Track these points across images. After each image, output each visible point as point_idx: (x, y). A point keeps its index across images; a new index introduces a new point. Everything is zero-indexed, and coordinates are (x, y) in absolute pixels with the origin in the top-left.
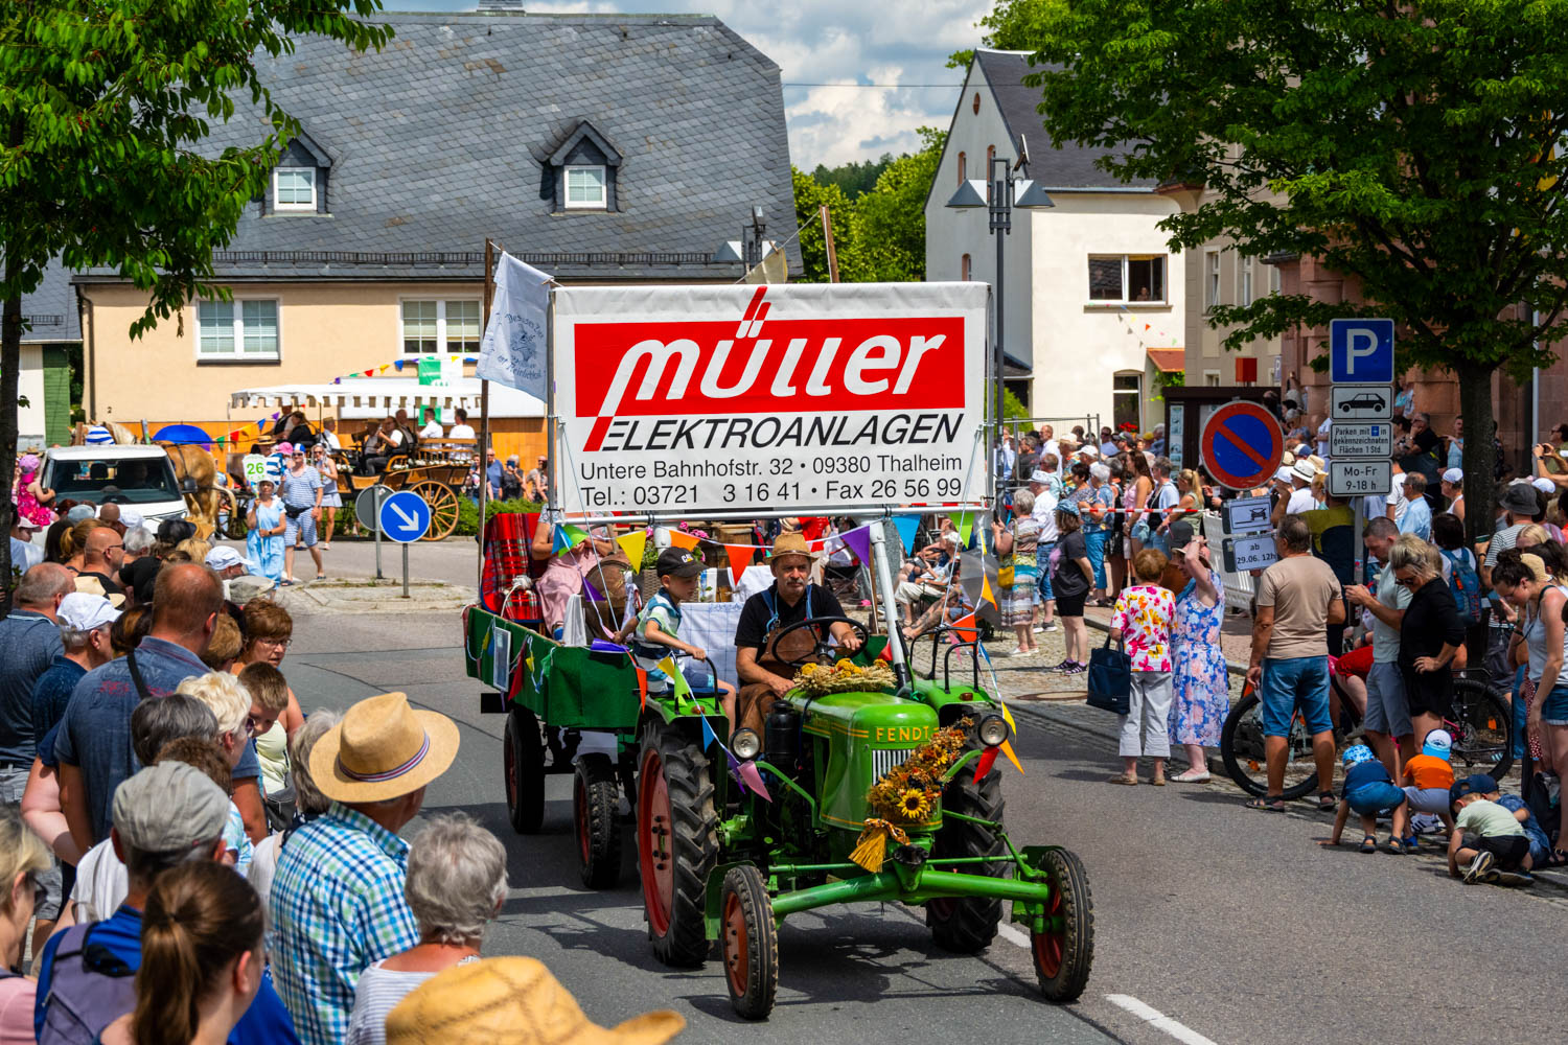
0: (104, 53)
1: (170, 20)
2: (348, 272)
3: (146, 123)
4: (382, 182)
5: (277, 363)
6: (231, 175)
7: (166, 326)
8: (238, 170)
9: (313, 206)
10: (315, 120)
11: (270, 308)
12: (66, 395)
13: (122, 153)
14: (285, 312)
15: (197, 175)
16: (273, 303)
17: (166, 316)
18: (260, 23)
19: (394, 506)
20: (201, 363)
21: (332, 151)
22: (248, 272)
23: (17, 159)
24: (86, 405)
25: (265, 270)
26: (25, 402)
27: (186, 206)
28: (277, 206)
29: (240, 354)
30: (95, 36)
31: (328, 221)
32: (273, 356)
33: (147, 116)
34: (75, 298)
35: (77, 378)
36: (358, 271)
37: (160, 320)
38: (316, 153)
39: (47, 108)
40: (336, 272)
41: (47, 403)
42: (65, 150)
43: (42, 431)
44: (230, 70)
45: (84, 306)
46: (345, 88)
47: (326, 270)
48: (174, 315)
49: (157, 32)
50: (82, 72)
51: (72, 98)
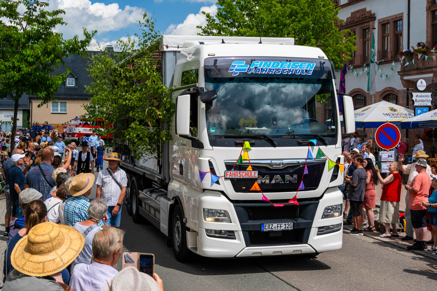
0: (36, 56)
1: (48, 51)
2: (80, 97)
3: (43, 69)
4: (87, 81)
5: (66, 113)
6: (58, 79)
7: (45, 106)
8: (60, 78)
9: (74, 85)
10: (75, 70)
11: (65, 104)
12: (26, 119)
13: (38, 74)
14: (68, 105)
15: (52, 79)
16: (66, 102)
17: (45, 104)
18: (65, 52)
19: (86, 140)
20: (52, 113)
21: (78, 75)
22: (62, 97)
23: (18, 75)
24: (30, 121)
25: (65, 97)
26: (18, 120)
27: (50, 85)
28: (67, 85)
29: (59, 112)
30: (34, 53)
31: (76, 88)
32: (65, 112)
33: (43, 68)
34: (29, 101)
35: (29, 116)
36: (82, 97)
37: (44, 105)
38: (75, 76)
39: (24, 66)
40: (77, 97)
41: (23, 120)
42: (27, 73)
43: (22, 125)
44: (58, 60)
45: (30, 102)
46: (81, 64)
47: (76, 97)
48: (46, 104)
49: (45, 53)
50: (31, 59)
51: (29, 65)
